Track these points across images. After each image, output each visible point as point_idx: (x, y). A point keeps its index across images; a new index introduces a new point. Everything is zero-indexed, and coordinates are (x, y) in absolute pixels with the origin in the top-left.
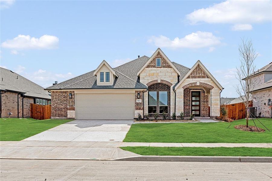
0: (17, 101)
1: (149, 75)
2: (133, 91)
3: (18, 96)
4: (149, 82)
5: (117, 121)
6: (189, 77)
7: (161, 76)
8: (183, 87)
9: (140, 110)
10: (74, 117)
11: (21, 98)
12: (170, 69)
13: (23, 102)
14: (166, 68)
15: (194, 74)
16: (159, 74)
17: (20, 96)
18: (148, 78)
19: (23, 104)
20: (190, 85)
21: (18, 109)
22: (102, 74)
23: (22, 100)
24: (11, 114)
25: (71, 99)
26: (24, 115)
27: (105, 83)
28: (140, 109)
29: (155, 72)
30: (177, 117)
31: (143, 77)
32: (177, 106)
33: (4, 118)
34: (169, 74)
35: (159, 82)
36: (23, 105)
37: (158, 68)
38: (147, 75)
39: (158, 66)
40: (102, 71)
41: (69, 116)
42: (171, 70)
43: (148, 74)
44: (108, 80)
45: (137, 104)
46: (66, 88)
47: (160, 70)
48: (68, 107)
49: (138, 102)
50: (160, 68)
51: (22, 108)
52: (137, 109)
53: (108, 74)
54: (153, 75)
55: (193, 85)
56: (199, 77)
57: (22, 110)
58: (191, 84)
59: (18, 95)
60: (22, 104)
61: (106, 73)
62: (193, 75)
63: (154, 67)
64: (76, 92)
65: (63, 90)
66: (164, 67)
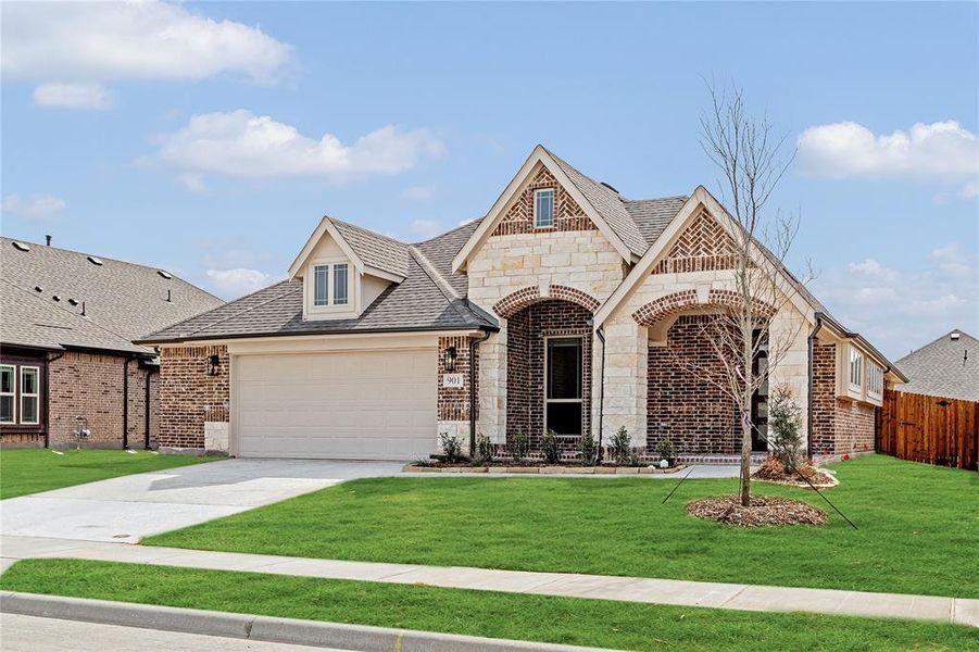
0: (121, 386)
1: (505, 267)
2: (432, 340)
3: (126, 368)
4: (504, 297)
5: (370, 465)
6: (660, 268)
7: (551, 270)
8: (633, 316)
9: (457, 422)
10: (224, 446)
11: (141, 374)
12: (589, 233)
13: (147, 389)
14: (575, 233)
15: (683, 252)
16: (546, 261)
17: (133, 366)
18: (502, 280)
19: (148, 396)
20: (667, 304)
21: (125, 416)
22: (321, 272)
23: (143, 384)
24: (85, 435)
25: (216, 379)
26: (151, 439)
27: (331, 312)
28: (457, 416)
29: (526, 251)
30: (606, 453)
31: (480, 276)
32: (608, 402)
33: (60, 448)
34: (585, 256)
35: (544, 294)
36: (147, 401)
37: (539, 235)
38: (494, 268)
39: (543, 224)
40: (320, 262)
41: (209, 445)
42: (595, 240)
43: (498, 265)
44: (341, 297)
45: (446, 395)
46: (196, 335)
47: (548, 242)
48: (207, 408)
49: (451, 385)
50: (547, 235)
51: (142, 411)
52: (445, 416)
53: (341, 271)
54: (517, 268)
55: (681, 303)
56: (708, 265)
57: (143, 419)
58: (673, 298)
59: (126, 365)
60: (144, 399)
61: (335, 266)
62: (680, 257)
63: (525, 229)
64: (234, 347)
65: (186, 344)
66: (566, 227)
